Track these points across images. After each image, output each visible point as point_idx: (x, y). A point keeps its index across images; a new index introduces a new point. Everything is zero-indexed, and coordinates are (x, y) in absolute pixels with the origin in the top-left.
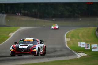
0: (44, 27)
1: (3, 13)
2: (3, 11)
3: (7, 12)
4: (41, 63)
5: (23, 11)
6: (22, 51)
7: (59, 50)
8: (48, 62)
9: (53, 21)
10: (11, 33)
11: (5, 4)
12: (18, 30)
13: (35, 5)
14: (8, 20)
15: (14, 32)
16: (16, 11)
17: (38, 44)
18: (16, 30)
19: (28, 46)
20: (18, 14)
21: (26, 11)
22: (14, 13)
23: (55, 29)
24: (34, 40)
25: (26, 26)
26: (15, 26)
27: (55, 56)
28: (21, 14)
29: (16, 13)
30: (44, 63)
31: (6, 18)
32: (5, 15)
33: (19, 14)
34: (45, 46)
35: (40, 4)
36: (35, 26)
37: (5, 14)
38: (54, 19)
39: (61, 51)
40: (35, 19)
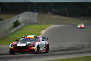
0: (73, 25)
1: (35, 12)
2: (35, 10)
3: (38, 11)
4: (70, 58)
5: (53, 10)
6: (21, 49)
7: (87, 46)
8: (76, 58)
9: (81, 19)
10: (42, 31)
11: (37, 3)
12: (48, 28)
13: (65, 4)
14: (40, 18)
15: (44, 30)
16: (47, 10)
17: (39, 41)
18: (47, 28)
19: (27, 43)
20: (48, 12)
21: (57, 10)
22: (45, 12)
23: (81, 28)
24: (35, 37)
25: (56, 24)
26: (46, 24)
27: (83, 53)
28: (52, 13)
29: (47, 12)
30: (73, 59)
31: (38, 16)
32: (37, 14)
33: (50, 13)
34: (48, 44)
35: (69, 3)
36: (65, 24)
37: (37, 12)
38: (82, 18)
39: (89, 47)
40: (64, 18)
